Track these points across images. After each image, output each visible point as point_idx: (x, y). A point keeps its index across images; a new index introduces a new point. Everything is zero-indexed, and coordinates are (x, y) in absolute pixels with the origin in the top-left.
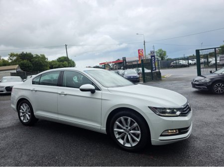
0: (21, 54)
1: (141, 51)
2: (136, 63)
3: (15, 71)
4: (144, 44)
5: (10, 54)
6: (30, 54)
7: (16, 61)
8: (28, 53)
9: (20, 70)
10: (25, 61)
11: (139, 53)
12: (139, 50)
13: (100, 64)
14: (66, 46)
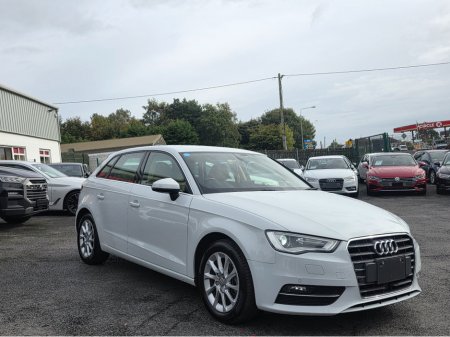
0: (172, 106)
5: (147, 105)
6: (193, 103)
7: (158, 123)
8: (187, 101)
10: (180, 122)
13: (396, 130)
14: (280, 77)
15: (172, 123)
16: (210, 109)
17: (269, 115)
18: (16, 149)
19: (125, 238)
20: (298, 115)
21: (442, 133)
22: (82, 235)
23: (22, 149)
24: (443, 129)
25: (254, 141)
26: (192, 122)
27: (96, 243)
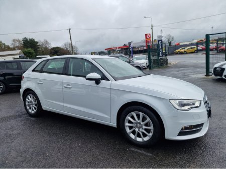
1: (148, 36)
2: (142, 49)
3: (18, 57)
4: (152, 28)
9: (23, 55)
11: (146, 38)
12: (146, 35)
14: (70, 29)
19: (62, 104)
22: (27, 104)
27: (39, 104)
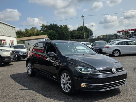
0: (49, 26)
5: (42, 26)
6: (56, 25)
7: (45, 31)
8: (54, 24)
9: (48, 39)
10: (52, 31)
13: (117, 32)
15: (50, 31)
16: (61, 26)
17: (79, 28)
18: (3, 40)
20: (88, 28)
21: (131, 33)
23: (5, 40)
24: (131, 32)
25: (75, 36)
26: (56, 31)
